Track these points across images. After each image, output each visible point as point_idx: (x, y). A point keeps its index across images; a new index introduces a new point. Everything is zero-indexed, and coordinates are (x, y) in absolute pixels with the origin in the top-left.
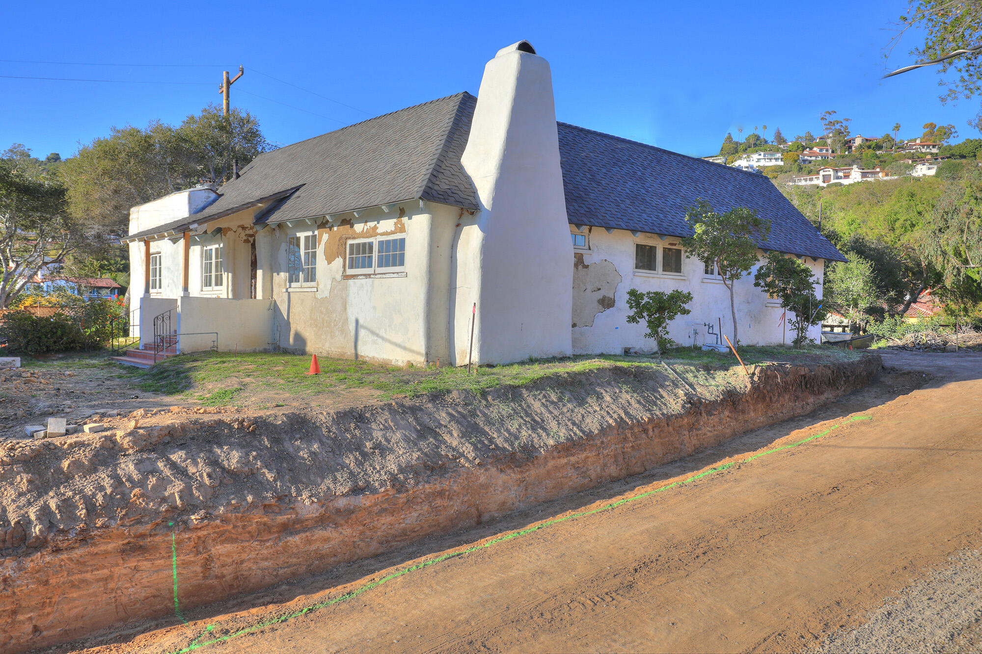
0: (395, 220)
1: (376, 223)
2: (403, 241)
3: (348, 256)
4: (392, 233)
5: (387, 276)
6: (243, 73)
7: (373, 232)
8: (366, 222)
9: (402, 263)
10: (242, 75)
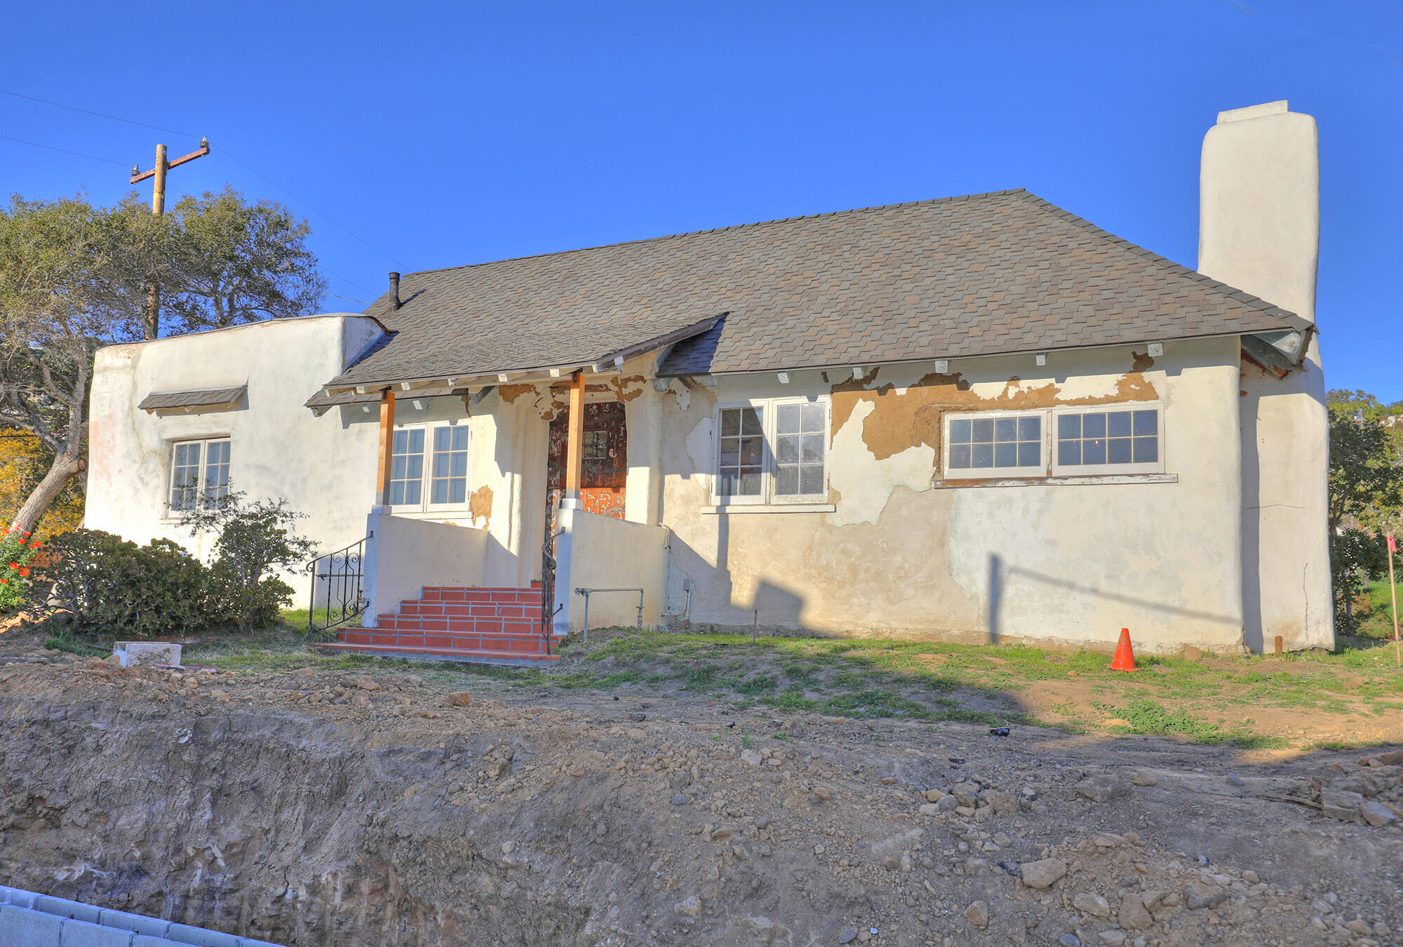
0: (1120, 377)
1: (1052, 381)
2: (1152, 416)
3: (947, 445)
4: (1108, 400)
5: (1105, 480)
6: (208, 150)
7: (1047, 398)
8: (1015, 379)
9: (1153, 457)
10: (205, 154)
